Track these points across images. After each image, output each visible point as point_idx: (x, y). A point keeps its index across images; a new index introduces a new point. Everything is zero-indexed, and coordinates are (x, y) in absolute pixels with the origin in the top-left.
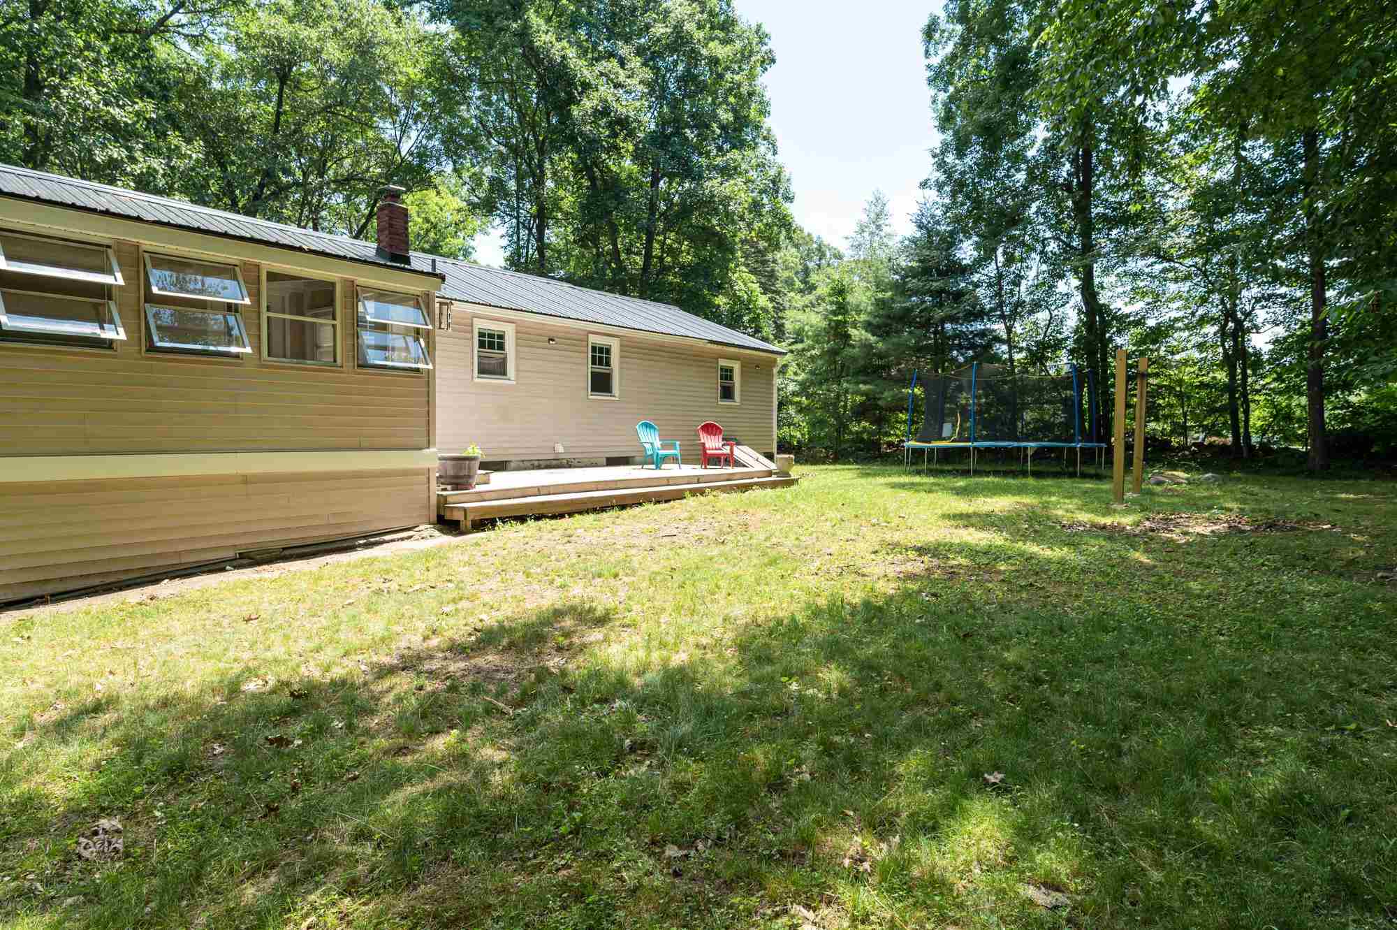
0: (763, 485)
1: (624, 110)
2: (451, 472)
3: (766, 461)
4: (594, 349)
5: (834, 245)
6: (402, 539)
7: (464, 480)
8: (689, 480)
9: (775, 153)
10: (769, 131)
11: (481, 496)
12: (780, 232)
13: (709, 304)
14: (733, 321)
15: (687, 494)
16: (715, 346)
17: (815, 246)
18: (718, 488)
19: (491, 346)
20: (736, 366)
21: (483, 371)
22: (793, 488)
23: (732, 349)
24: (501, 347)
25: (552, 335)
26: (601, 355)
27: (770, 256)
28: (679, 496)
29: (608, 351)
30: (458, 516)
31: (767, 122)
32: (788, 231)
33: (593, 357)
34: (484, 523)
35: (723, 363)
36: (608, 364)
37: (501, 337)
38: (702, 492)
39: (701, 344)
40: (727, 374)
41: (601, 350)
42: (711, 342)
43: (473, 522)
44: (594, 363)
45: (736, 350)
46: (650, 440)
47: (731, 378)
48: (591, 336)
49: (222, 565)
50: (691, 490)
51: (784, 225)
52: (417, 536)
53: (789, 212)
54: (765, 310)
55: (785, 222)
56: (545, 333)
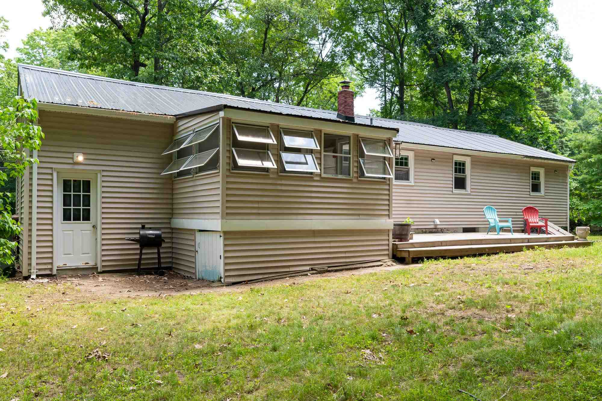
0: (570, 245)
1: (460, 18)
2: (398, 232)
3: (564, 232)
4: (456, 164)
5: (595, 85)
6: (378, 266)
7: (403, 237)
8: (523, 240)
9: (557, 29)
10: (552, 15)
11: (413, 245)
12: (562, 81)
13: (512, 131)
14: (532, 142)
15: (524, 249)
16: (528, 159)
17: (581, 86)
18: (542, 246)
19: (402, 164)
20: (542, 171)
21: (397, 178)
22: (591, 247)
23: (540, 161)
24: (406, 164)
25: (433, 157)
26: (460, 167)
27: (551, 97)
28: (519, 249)
29: (464, 164)
30: (405, 255)
31: (551, 10)
32: (568, 80)
33: (456, 169)
34: (417, 259)
35: (534, 169)
36: (464, 172)
37: (408, 159)
38: (532, 247)
39: (519, 158)
40: (536, 176)
41: (460, 164)
42: (527, 156)
43: (413, 258)
44: (456, 172)
45: (543, 161)
46: (492, 217)
47: (538, 179)
48: (454, 156)
49: (306, 273)
50: (527, 246)
51: (565, 76)
52: (385, 264)
53: (569, 67)
54: (554, 133)
55: (565, 74)
56: (430, 155)
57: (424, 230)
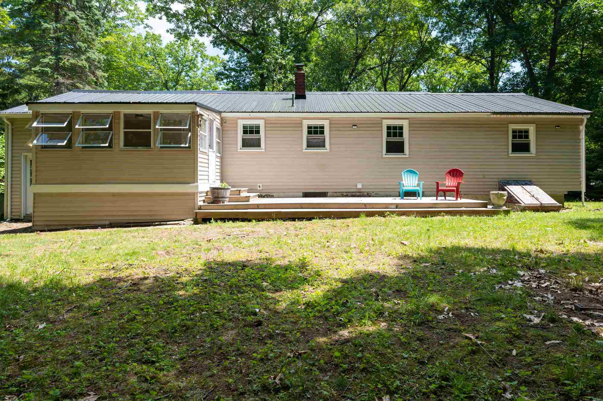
4: (389, 128)
19: (316, 132)
20: (532, 129)
21: (309, 145)
23: (519, 116)
24: (322, 132)
25: (354, 123)
26: (395, 131)
29: (401, 128)
33: (389, 133)
35: (515, 127)
36: (401, 136)
37: (323, 127)
40: (522, 135)
41: (395, 128)
44: (389, 136)
45: (524, 116)
46: (410, 181)
47: (527, 137)
48: (384, 121)
52: (182, 224)
56: (352, 122)
57: (345, 194)
